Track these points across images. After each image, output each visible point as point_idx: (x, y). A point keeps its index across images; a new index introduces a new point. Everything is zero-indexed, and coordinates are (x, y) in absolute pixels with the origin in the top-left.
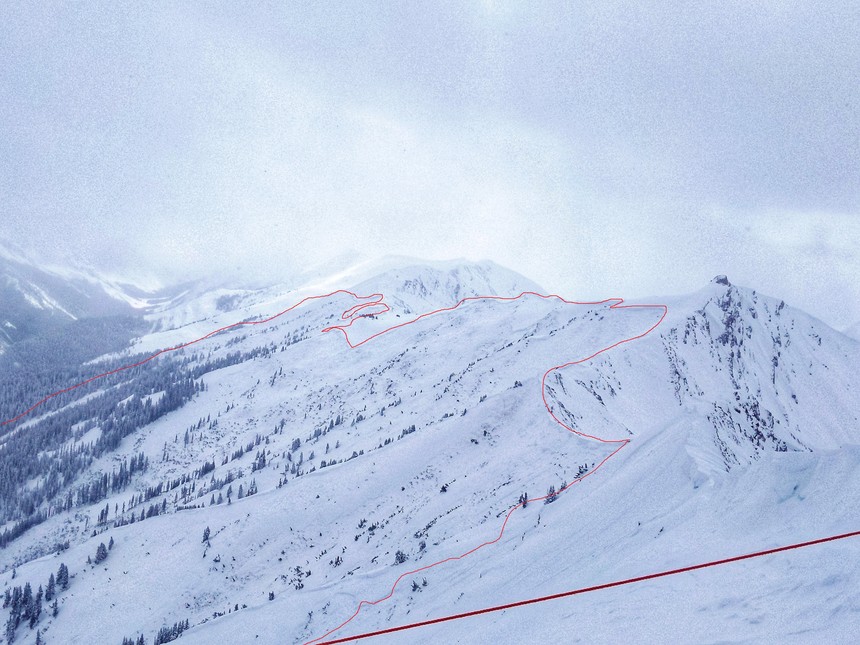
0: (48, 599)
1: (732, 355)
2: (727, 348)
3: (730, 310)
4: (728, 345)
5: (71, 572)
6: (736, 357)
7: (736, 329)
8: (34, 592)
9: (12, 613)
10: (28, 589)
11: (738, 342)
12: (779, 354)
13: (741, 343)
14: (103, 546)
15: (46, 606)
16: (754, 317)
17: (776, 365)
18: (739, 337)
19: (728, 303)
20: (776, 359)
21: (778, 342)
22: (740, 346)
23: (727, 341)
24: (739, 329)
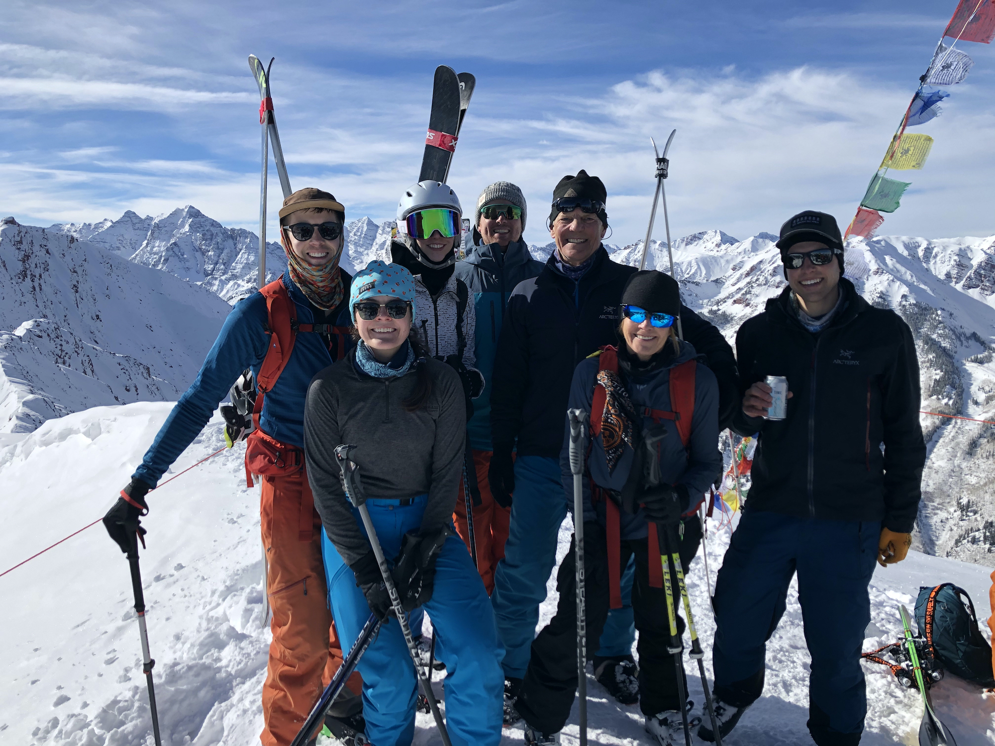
1: (34, 288)
2: (27, 284)
3: (23, 248)
4: (28, 279)
6: (37, 289)
7: (33, 266)
11: (38, 276)
12: (78, 282)
13: (40, 276)
16: (48, 252)
17: (77, 292)
18: (37, 272)
19: (21, 242)
20: (76, 287)
21: (75, 272)
22: (39, 279)
23: (25, 276)
24: (36, 265)
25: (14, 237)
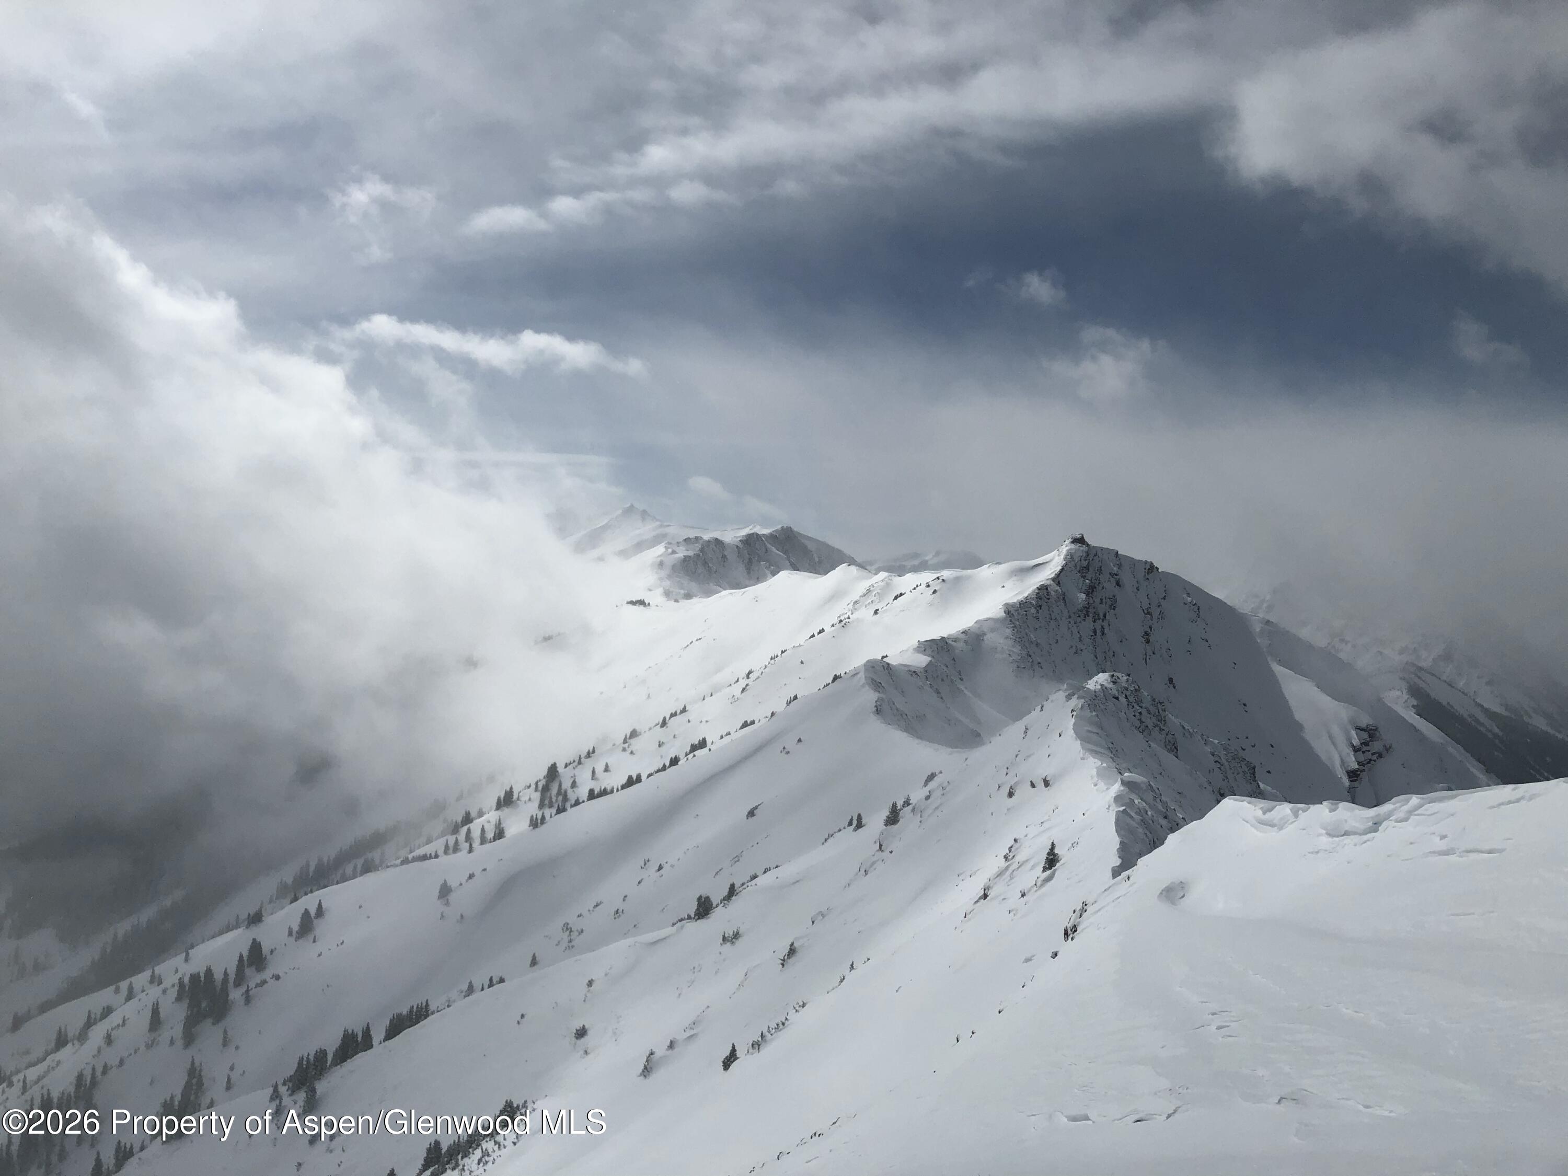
0: (238, 984)
1: (1095, 632)
2: (1088, 625)
3: (1089, 576)
4: (1090, 619)
5: (265, 950)
6: (1099, 633)
7: (1098, 601)
8: (218, 976)
9: (190, 1006)
10: (209, 972)
11: (1101, 616)
12: (1151, 628)
13: (1105, 616)
14: (307, 912)
15: (236, 995)
16: (1118, 584)
17: (1148, 642)
18: (1102, 609)
19: (1087, 568)
20: (1148, 635)
21: (1149, 613)
22: (1103, 621)
23: (1087, 615)
24: (1101, 600)
25: (1081, 560)
